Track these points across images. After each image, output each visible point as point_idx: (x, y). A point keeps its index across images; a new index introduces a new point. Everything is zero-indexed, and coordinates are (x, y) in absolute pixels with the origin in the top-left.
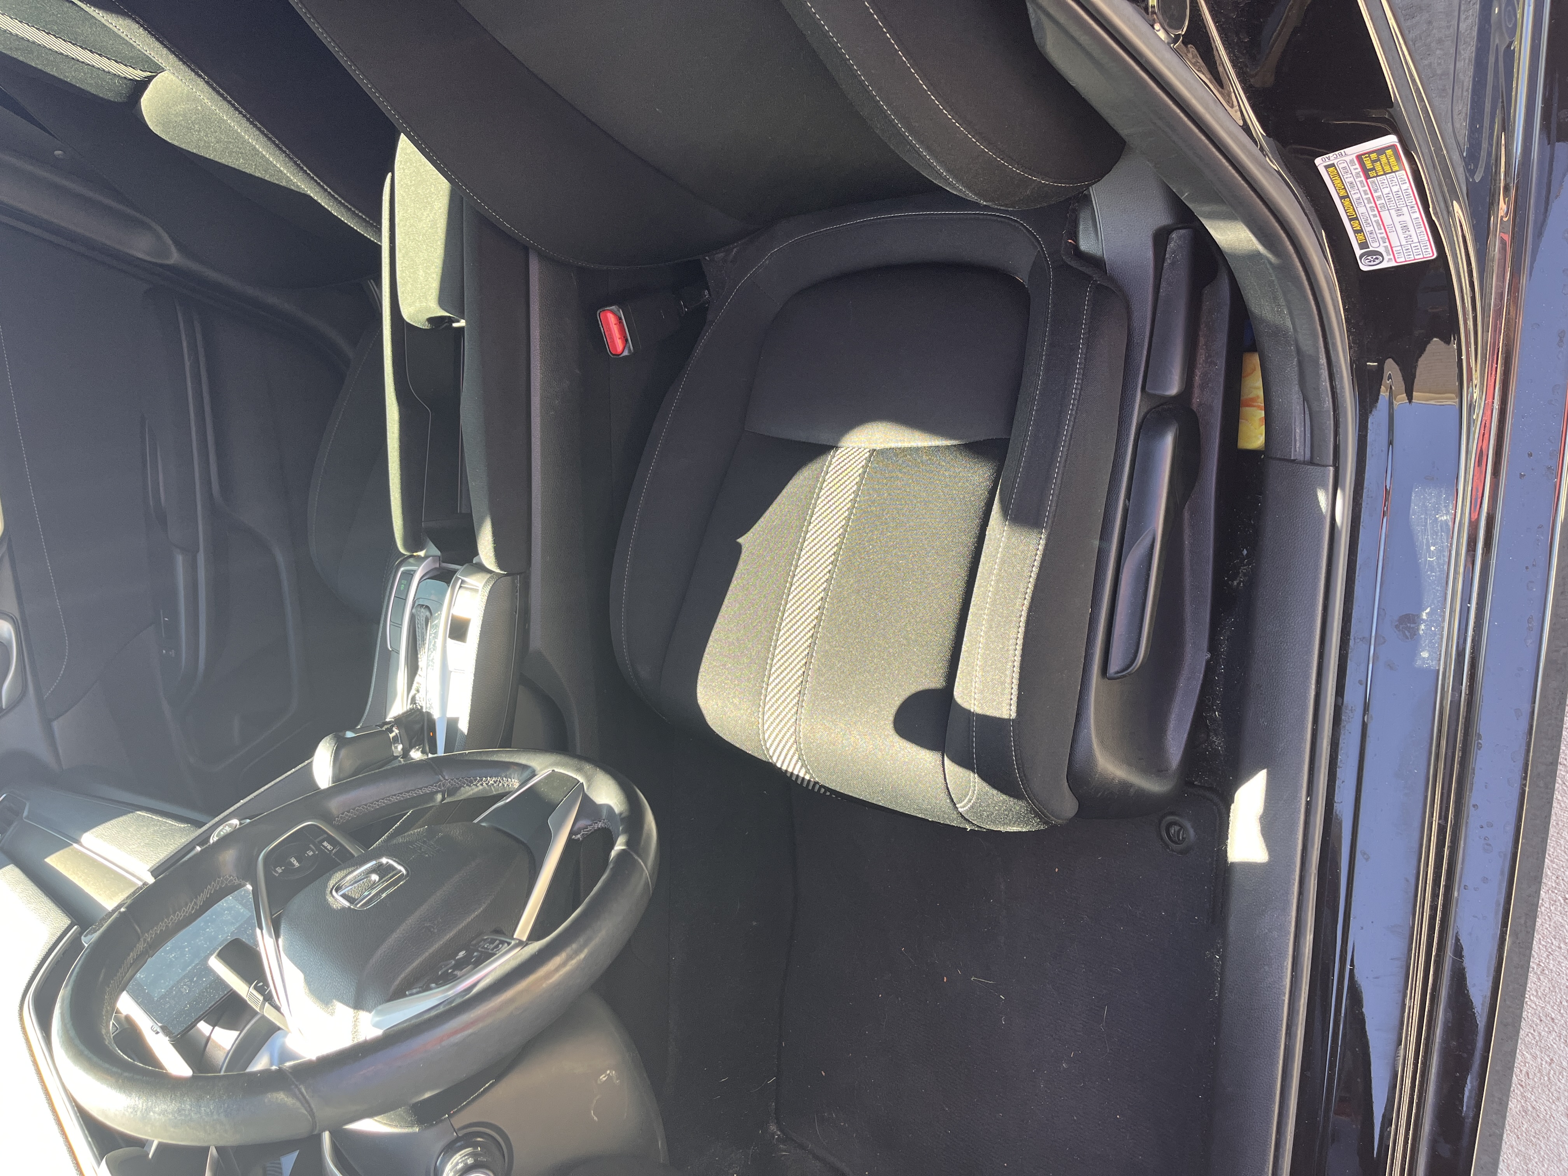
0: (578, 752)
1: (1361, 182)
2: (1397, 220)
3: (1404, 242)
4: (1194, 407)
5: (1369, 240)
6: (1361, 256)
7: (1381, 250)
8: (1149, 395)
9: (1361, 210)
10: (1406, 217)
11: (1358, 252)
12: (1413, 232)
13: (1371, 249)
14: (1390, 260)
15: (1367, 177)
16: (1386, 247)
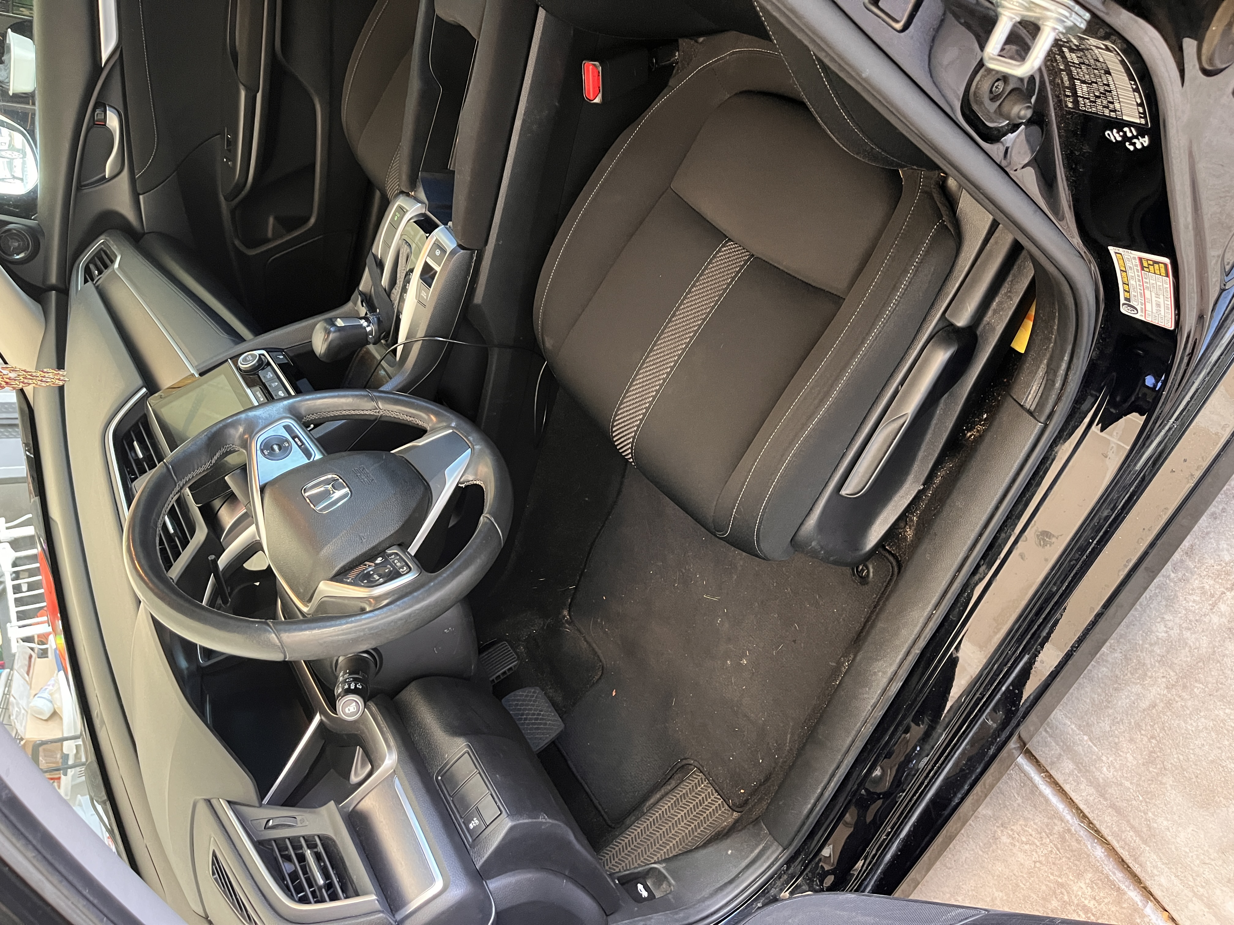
0: (482, 427)
1: (1137, 270)
2: (1154, 299)
3: (1154, 311)
4: (978, 333)
5: (1132, 299)
6: (1124, 304)
7: (1138, 308)
8: (946, 319)
9: (1132, 282)
10: (1161, 300)
11: (1122, 301)
12: (1162, 309)
13: (1131, 303)
14: (1142, 316)
15: (1142, 269)
16: (1142, 308)
